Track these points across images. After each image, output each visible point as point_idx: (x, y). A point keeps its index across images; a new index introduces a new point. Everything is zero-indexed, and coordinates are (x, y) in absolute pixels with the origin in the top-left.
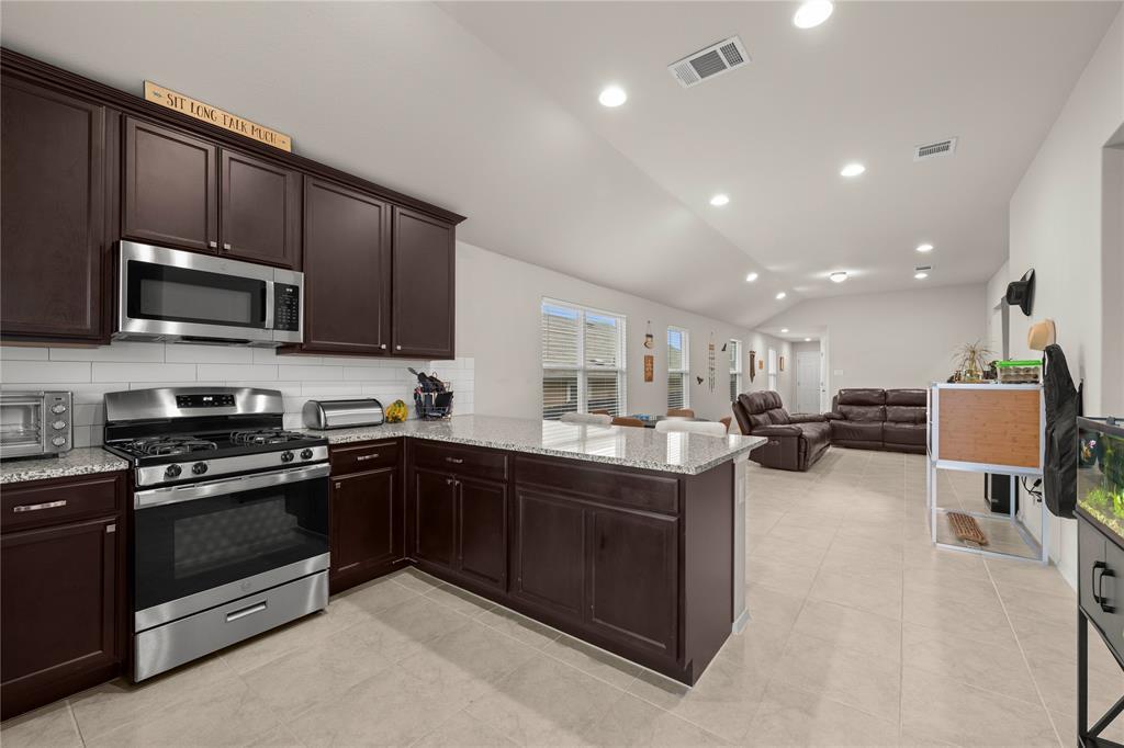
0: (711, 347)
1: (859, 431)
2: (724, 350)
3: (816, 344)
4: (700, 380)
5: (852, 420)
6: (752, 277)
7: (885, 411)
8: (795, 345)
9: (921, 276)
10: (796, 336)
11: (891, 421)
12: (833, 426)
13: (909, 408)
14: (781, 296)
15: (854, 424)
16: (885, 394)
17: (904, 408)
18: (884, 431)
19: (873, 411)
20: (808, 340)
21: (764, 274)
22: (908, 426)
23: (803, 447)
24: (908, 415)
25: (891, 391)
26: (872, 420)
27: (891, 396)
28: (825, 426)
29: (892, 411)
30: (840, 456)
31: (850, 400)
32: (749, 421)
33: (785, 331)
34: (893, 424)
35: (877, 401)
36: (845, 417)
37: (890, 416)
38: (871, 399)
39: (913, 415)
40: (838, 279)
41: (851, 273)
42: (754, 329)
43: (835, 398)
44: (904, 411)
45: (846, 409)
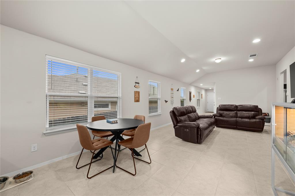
0: (172, 89)
1: (227, 122)
2: (178, 90)
3: (212, 90)
4: (166, 102)
5: (224, 117)
6: (183, 60)
7: (237, 113)
8: (207, 90)
9: (251, 60)
10: (206, 87)
11: (240, 117)
12: (216, 120)
13: (246, 112)
14: (198, 71)
15: (225, 119)
16: (236, 107)
17: (245, 112)
18: (237, 122)
19: (232, 113)
20: (210, 88)
21: (188, 59)
22: (246, 120)
23: (199, 133)
24: (246, 115)
25: (239, 105)
26: (232, 117)
27: (239, 107)
28: (213, 120)
29: (240, 113)
30: (219, 132)
31: (223, 109)
32: (176, 119)
33: (201, 85)
34: (240, 119)
35: (233, 109)
36: (221, 115)
37: (239, 115)
38: (231, 109)
39: (248, 115)
40: (218, 61)
41: (223, 59)
42: (191, 84)
43: (218, 108)
44: (244, 113)
45: (221, 112)
